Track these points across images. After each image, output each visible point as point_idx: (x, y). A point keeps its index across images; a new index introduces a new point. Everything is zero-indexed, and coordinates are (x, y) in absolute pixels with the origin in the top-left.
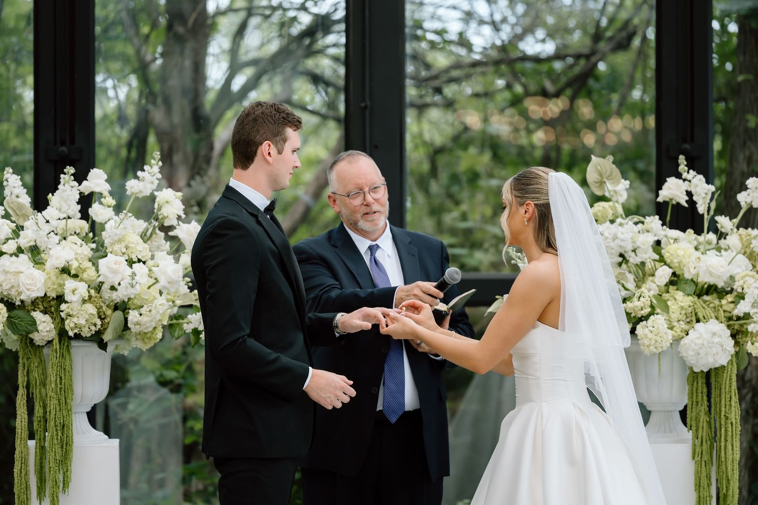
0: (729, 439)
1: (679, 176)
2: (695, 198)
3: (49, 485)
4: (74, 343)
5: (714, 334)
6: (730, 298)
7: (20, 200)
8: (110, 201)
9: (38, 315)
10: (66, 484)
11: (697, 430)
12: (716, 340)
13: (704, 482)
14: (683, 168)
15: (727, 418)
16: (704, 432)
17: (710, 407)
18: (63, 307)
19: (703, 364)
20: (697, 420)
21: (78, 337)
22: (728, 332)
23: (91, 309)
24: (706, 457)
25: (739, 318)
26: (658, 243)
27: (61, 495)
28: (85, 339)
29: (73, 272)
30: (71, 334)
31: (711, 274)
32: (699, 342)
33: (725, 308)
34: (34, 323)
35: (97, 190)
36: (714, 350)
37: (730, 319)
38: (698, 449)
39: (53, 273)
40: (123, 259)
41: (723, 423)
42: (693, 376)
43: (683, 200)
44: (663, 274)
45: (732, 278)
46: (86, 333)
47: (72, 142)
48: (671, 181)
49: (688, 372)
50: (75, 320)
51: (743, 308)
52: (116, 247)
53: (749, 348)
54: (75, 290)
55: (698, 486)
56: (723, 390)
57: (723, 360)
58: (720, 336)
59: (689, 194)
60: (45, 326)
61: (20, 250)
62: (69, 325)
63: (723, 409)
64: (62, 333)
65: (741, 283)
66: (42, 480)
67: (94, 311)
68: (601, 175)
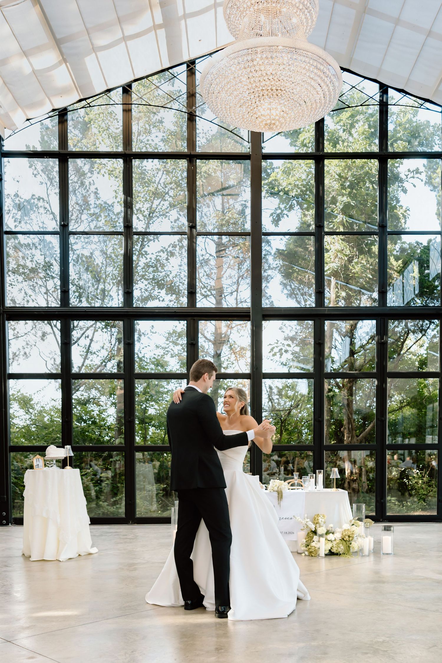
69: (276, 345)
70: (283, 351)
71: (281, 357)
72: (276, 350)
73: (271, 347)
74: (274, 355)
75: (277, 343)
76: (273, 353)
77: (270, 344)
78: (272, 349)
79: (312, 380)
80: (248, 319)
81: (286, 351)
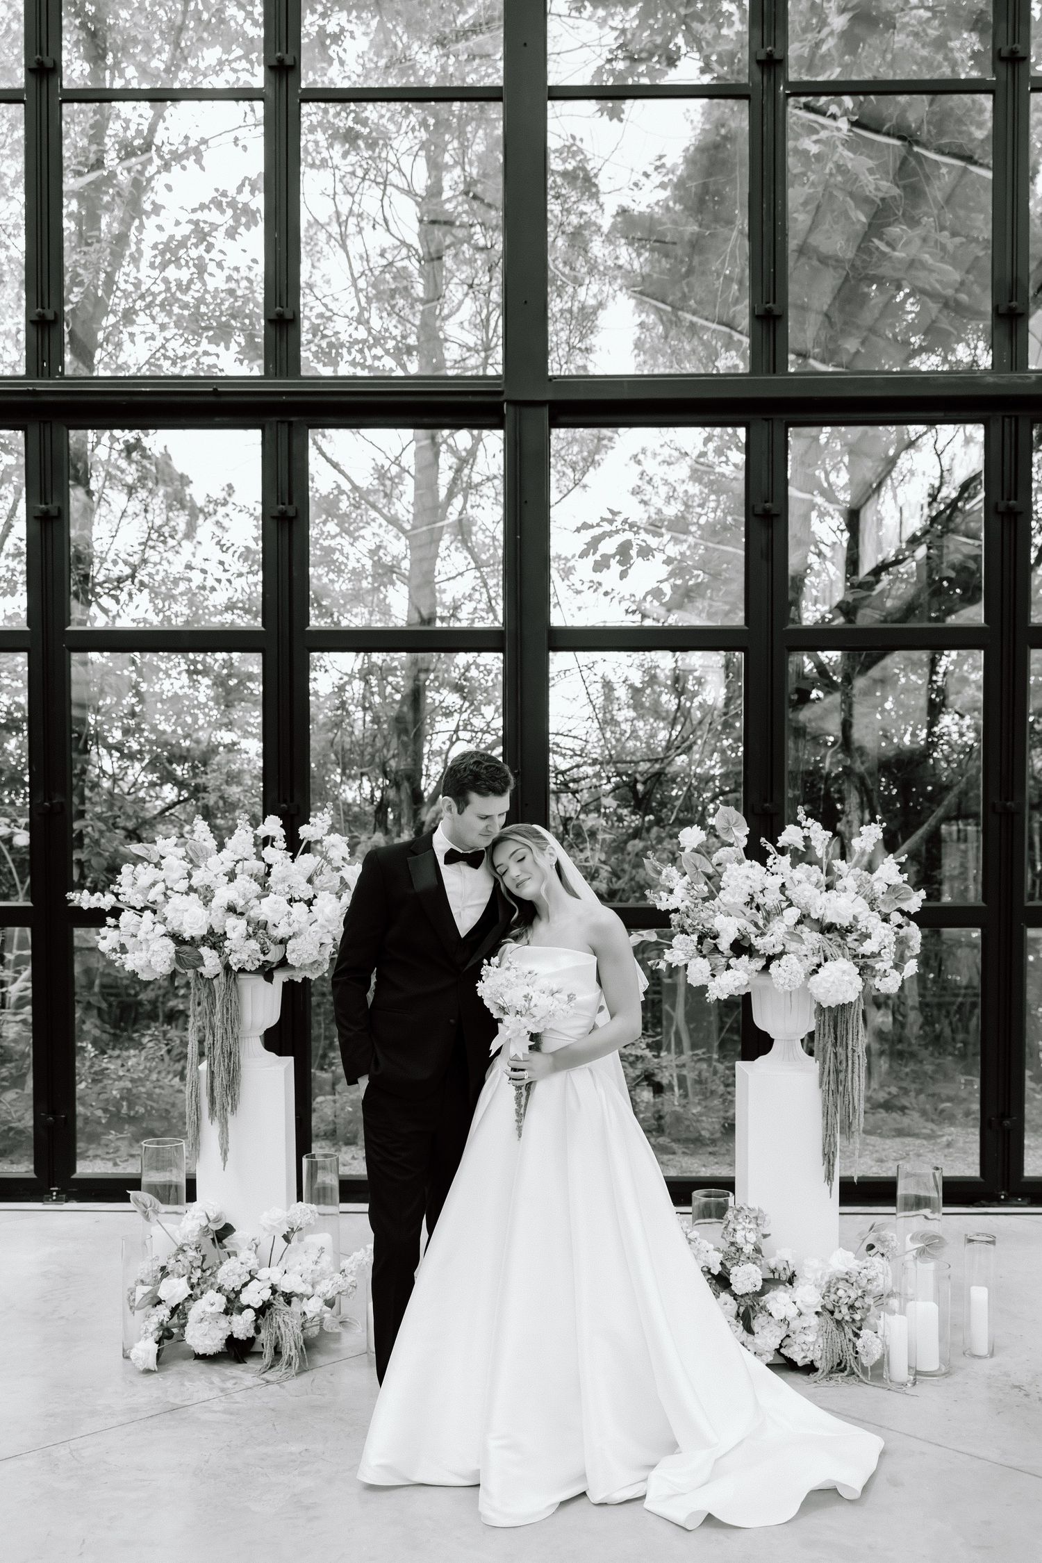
0: (856, 1070)
1: (798, 824)
2: (813, 843)
3: (218, 1107)
4: (241, 976)
5: (844, 972)
6: (854, 936)
7: (206, 844)
8: (281, 844)
9: (205, 951)
10: (234, 1108)
11: (824, 1061)
12: (847, 978)
13: (832, 1110)
14: (801, 816)
15: (854, 1051)
16: (830, 1064)
17: (836, 1038)
18: (227, 943)
19: (830, 1001)
20: (824, 1049)
21: (242, 970)
22: (857, 970)
23: (254, 945)
24: (833, 1087)
25: (863, 956)
26: (783, 885)
27: (229, 1115)
28: (251, 972)
29: (239, 910)
30: (235, 968)
31: (839, 915)
32: (831, 979)
33: (850, 945)
34: (201, 958)
35: (271, 834)
36: (844, 988)
37: (855, 956)
38: (825, 1079)
39: (221, 912)
40: (283, 900)
41: (850, 1055)
42: (820, 1010)
43: (800, 845)
44: (792, 915)
45: (855, 918)
46: (249, 967)
47: (292, 801)
48: (790, 828)
49: (815, 1006)
50: (238, 956)
51: (868, 947)
52: (280, 887)
53: (877, 983)
54: (236, 929)
55: (826, 1114)
56: (850, 1025)
57: (852, 996)
58: (849, 975)
59: (806, 838)
60: (211, 962)
61: (191, 889)
62: (233, 960)
63: (850, 1042)
64: (227, 968)
65: (864, 923)
66: (212, 1102)
67: (258, 947)
68: (729, 823)
69: (607, 527)
70: (633, 552)
71: (623, 575)
72: (609, 546)
73: (587, 535)
74: (601, 566)
75: (611, 522)
76: (597, 557)
77: (586, 526)
78: (594, 544)
79: (739, 656)
80: (495, 420)
81: (646, 552)
